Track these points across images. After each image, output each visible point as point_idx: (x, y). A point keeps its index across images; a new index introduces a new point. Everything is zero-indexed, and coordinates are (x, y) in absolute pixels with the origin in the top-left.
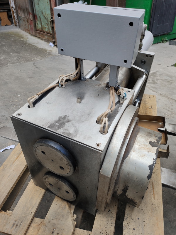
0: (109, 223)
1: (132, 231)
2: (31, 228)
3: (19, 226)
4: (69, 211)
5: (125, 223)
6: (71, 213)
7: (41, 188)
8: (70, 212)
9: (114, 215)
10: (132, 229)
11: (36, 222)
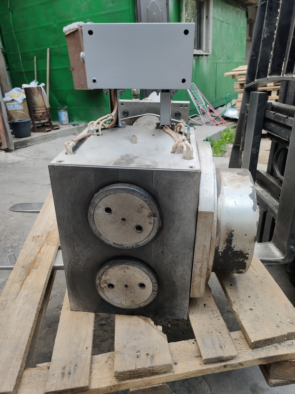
0: (213, 319)
1: (249, 312)
2: (94, 371)
3: (75, 372)
4: (148, 325)
5: (235, 308)
6: (152, 325)
7: (85, 313)
8: (150, 324)
9: (215, 307)
10: (248, 310)
11: (100, 360)
